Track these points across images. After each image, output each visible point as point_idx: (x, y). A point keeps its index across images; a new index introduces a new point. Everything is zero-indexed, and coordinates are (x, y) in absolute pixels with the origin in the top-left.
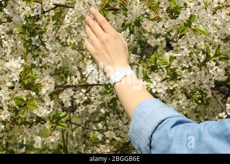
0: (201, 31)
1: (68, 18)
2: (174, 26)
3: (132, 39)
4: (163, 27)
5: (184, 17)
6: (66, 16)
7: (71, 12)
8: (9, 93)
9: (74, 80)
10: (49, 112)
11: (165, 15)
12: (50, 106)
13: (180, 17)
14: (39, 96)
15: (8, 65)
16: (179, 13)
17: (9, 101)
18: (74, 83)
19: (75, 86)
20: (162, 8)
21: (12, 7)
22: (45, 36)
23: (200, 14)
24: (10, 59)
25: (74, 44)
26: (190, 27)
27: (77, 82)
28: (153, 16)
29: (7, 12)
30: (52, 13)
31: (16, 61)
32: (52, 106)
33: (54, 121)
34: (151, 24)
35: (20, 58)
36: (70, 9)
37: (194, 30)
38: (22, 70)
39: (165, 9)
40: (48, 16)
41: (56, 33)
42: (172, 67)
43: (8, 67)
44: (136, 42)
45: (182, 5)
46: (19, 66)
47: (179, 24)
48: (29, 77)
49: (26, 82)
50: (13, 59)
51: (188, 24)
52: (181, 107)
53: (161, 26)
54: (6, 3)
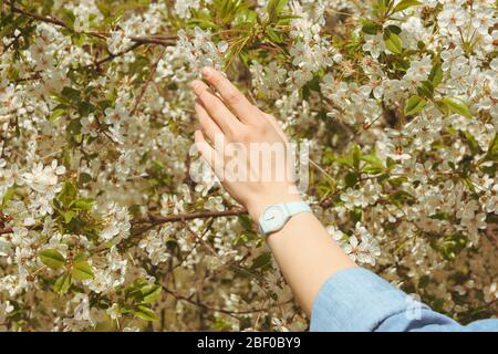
0: (454, 105)
1: (165, 66)
2: (395, 93)
3: (305, 111)
4: (372, 96)
5: (418, 75)
6: (161, 63)
7: (171, 53)
8: (30, 241)
9: (177, 204)
10: (117, 283)
11: (375, 68)
12: (119, 272)
13: (410, 74)
14: (98, 244)
15: (28, 178)
16: (406, 65)
17: (30, 259)
18: (176, 212)
19: (178, 220)
20: (368, 53)
21: (41, 51)
22: (110, 113)
23: (454, 69)
24: (35, 164)
25: (179, 119)
26: (431, 97)
27: (182, 209)
28: (348, 70)
29: (29, 59)
30: (130, 58)
31: (48, 169)
32: (124, 271)
33: (130, 300)
34: (343, 88)
35: (55, 162)
36: (169, 48)
37: (440, 104)
38: (59, 190)
39: (375, 56)
40: (121, 63)
41: (138, 102)
42: (392, 178)
43: (29, 182)
44: (314, 114)
45: (414, 47)
46: (54, 180)
47: (407, 90)
48: (74, 206)
49: (68, 217)
50: (41, 165)
51: (427, 90)
52: (414, 261)
53: (367, 94)
54: (27, 41)
